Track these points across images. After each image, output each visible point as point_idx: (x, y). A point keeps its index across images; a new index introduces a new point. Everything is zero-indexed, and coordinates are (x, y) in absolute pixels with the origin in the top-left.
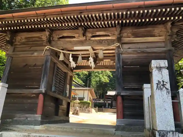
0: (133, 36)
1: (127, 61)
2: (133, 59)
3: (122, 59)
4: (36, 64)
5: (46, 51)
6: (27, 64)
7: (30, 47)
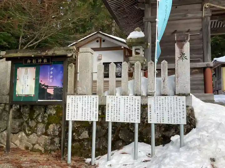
5: (205, 11)
6: (176, 30)
7: (175, 7)
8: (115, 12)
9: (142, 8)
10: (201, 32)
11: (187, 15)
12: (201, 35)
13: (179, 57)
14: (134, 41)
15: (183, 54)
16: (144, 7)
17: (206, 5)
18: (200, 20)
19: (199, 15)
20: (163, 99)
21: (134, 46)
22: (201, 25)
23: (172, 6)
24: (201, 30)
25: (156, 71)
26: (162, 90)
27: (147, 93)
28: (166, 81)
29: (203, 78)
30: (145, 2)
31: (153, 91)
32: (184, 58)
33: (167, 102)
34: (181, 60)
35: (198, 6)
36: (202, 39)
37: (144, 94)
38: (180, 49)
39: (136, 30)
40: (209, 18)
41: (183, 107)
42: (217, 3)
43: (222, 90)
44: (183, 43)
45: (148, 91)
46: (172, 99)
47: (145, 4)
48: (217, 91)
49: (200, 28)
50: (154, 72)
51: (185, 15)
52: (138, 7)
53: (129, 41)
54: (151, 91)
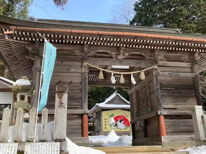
0: (166, 60)
1: (164, 83)
2: (168, 81)
3: (159, 81)
4: (72, 81)
5: (84, 68)
6: (61, 81)
7: (61, 61)
8: (6, 58)
9: (32, 58)
10: (81, 84)
11: (71, 69)
12: (81, 87)
13: (58, 106)
14: (20, 88)
15: (62, 103)
16: (34, 58)
17: (85, 64)
18: (81, 75)
19: (80, 71)
20: (39, 146)
21: (19, 92)
22: (81, 78)
23: (55, 60)
24: (81, 83)
25: (37, 117)
26: (41, 136)
27: (27, 139)
28: (46, 127)
29: (81, 123)
30: (35, 54)
31: (33, 137)
32: (62, 107)
33: (43, 148)
34: (60, 109)
35: (79, 64)
36: (81, 90)
37: (24, 140)
38: (60, 99)
39: (23, 78)
40: (87, 74)
41: (57, 152)
42: (93, 63)
43: (102, 131)
44: (62, 94)
45: (28, 137)
46: (48, 145)
47: (36, 56)
48: (98, 132)
49: (80, 81)
50: (36, 119)
51: (69, 70)
52: (28, 57)
53: (14, 88)
54: (31, 137)
